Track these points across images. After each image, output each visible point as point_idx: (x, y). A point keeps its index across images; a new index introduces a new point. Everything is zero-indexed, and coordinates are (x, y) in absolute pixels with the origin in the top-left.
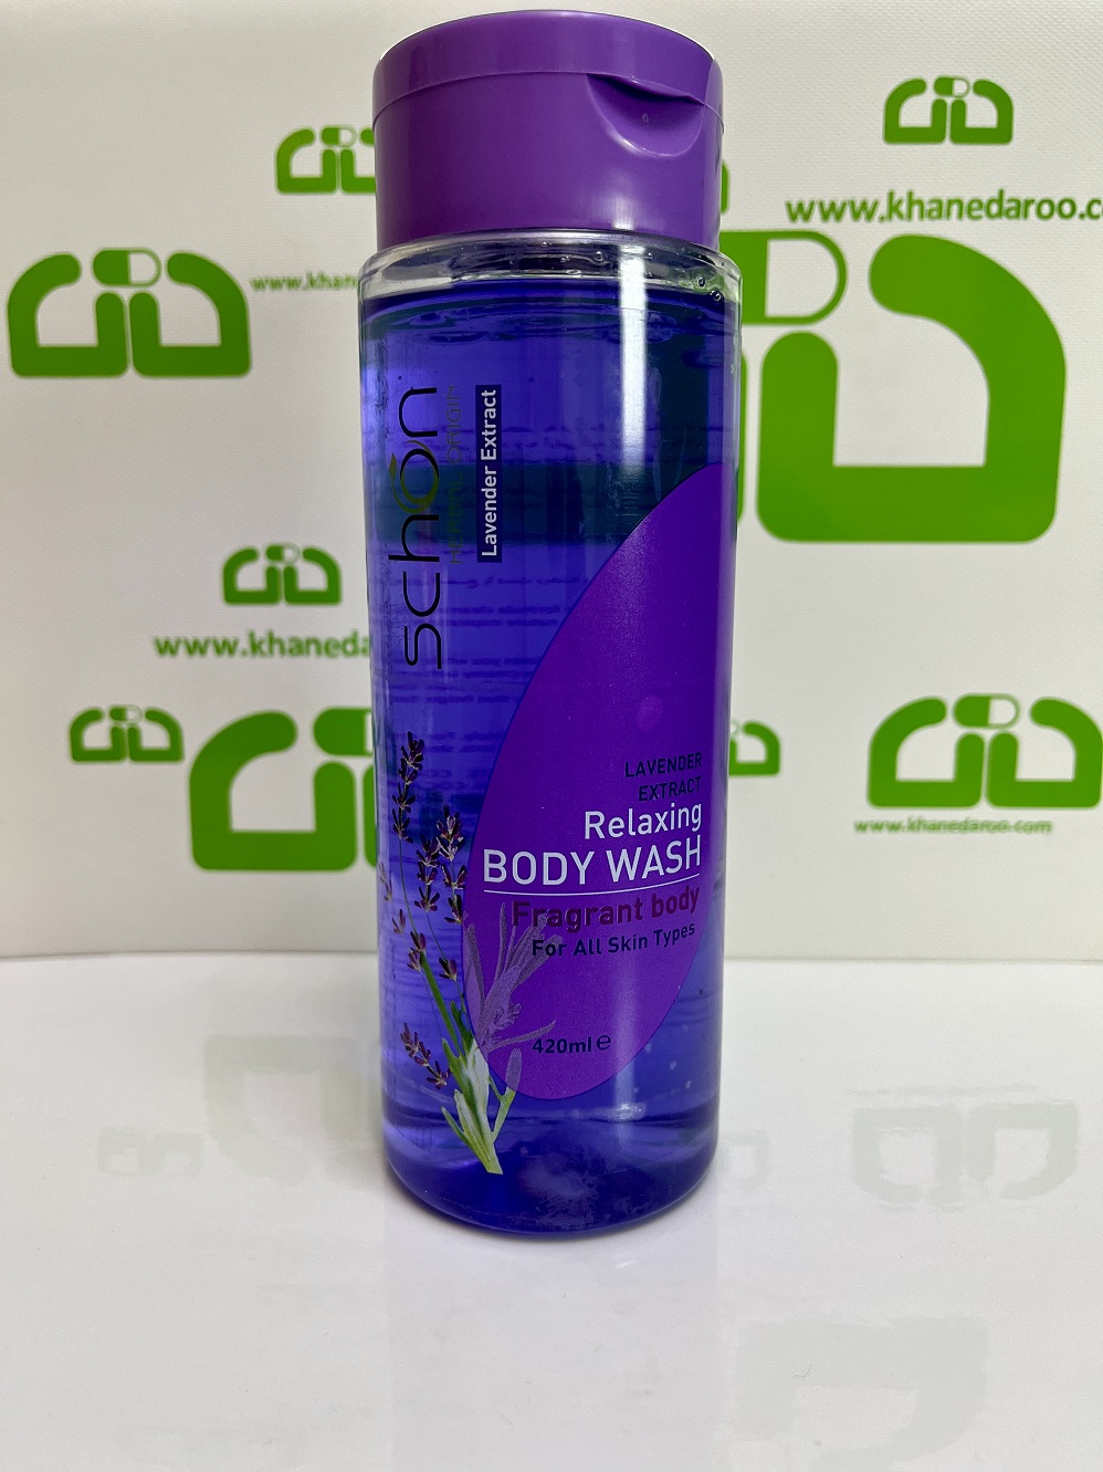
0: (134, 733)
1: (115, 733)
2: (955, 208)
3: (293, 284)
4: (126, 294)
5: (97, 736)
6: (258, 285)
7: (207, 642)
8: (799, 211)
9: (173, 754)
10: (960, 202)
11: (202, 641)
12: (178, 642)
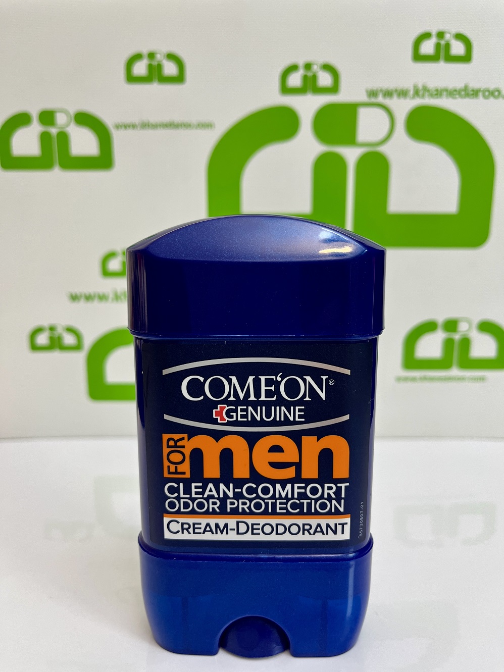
0: (60, 338)
1: (52, 339)
2: (445, 93)
3: (134, 126)
4: (54, 131)
5: (42, 339)
6: (118, 127)
7: (95, 296)
8: (372, 93)
9: (78, 347)
10: (447, 90)
11: (92, 295)
12: (81, 296)
